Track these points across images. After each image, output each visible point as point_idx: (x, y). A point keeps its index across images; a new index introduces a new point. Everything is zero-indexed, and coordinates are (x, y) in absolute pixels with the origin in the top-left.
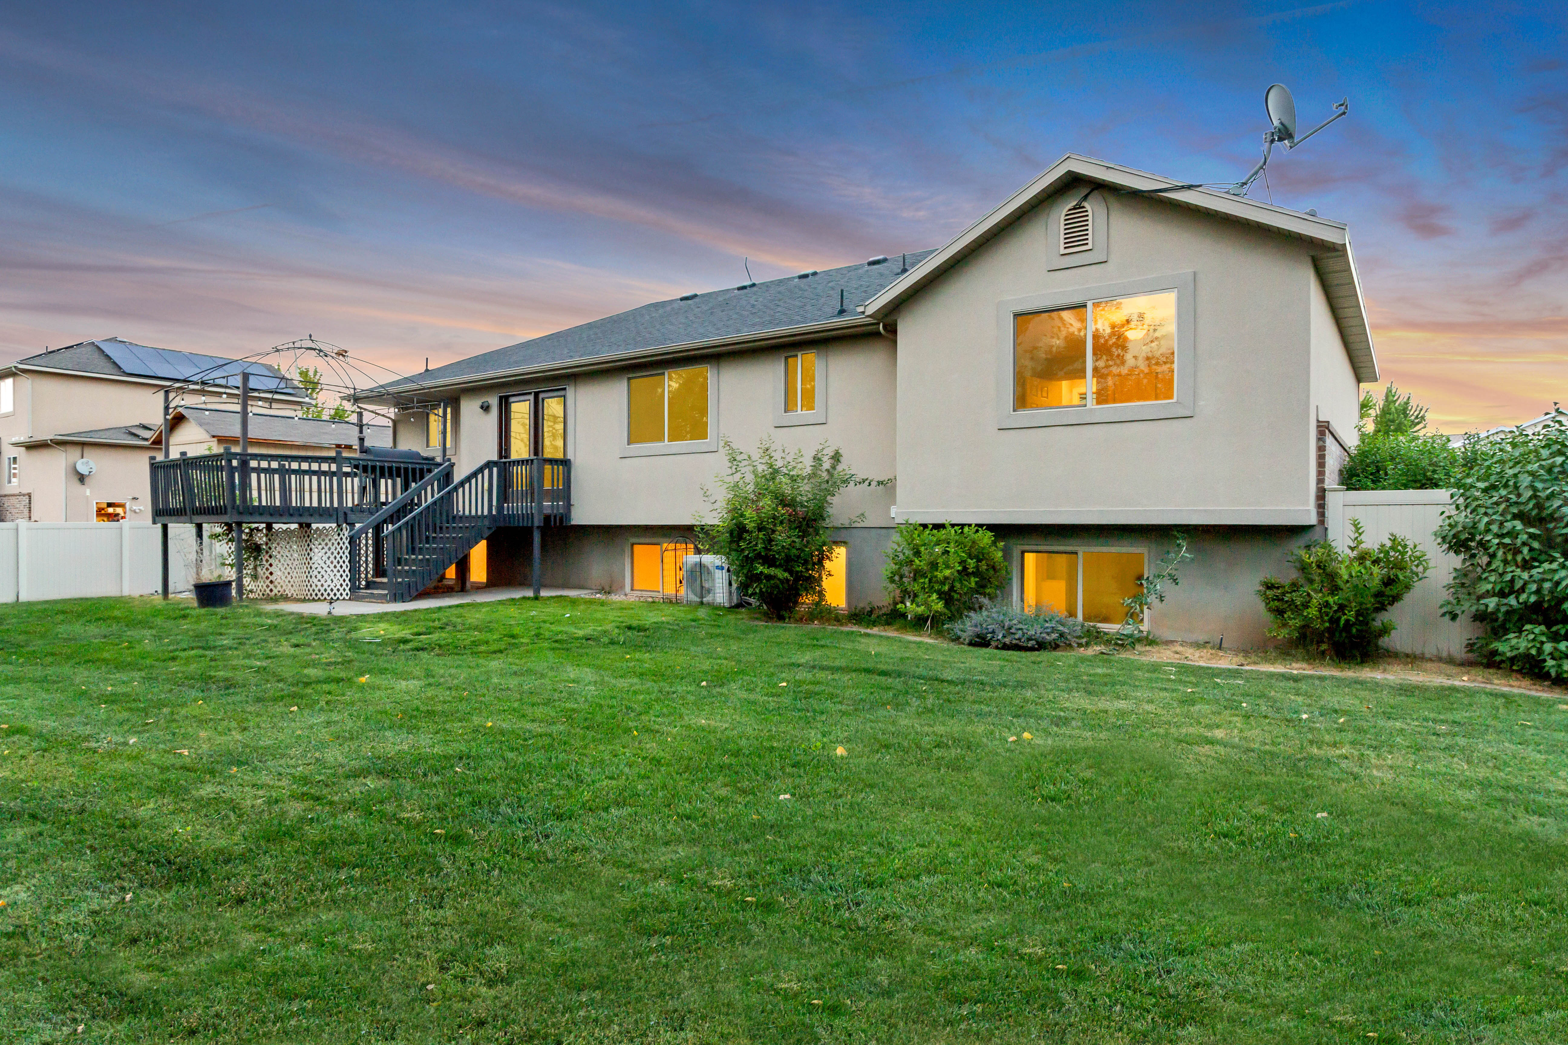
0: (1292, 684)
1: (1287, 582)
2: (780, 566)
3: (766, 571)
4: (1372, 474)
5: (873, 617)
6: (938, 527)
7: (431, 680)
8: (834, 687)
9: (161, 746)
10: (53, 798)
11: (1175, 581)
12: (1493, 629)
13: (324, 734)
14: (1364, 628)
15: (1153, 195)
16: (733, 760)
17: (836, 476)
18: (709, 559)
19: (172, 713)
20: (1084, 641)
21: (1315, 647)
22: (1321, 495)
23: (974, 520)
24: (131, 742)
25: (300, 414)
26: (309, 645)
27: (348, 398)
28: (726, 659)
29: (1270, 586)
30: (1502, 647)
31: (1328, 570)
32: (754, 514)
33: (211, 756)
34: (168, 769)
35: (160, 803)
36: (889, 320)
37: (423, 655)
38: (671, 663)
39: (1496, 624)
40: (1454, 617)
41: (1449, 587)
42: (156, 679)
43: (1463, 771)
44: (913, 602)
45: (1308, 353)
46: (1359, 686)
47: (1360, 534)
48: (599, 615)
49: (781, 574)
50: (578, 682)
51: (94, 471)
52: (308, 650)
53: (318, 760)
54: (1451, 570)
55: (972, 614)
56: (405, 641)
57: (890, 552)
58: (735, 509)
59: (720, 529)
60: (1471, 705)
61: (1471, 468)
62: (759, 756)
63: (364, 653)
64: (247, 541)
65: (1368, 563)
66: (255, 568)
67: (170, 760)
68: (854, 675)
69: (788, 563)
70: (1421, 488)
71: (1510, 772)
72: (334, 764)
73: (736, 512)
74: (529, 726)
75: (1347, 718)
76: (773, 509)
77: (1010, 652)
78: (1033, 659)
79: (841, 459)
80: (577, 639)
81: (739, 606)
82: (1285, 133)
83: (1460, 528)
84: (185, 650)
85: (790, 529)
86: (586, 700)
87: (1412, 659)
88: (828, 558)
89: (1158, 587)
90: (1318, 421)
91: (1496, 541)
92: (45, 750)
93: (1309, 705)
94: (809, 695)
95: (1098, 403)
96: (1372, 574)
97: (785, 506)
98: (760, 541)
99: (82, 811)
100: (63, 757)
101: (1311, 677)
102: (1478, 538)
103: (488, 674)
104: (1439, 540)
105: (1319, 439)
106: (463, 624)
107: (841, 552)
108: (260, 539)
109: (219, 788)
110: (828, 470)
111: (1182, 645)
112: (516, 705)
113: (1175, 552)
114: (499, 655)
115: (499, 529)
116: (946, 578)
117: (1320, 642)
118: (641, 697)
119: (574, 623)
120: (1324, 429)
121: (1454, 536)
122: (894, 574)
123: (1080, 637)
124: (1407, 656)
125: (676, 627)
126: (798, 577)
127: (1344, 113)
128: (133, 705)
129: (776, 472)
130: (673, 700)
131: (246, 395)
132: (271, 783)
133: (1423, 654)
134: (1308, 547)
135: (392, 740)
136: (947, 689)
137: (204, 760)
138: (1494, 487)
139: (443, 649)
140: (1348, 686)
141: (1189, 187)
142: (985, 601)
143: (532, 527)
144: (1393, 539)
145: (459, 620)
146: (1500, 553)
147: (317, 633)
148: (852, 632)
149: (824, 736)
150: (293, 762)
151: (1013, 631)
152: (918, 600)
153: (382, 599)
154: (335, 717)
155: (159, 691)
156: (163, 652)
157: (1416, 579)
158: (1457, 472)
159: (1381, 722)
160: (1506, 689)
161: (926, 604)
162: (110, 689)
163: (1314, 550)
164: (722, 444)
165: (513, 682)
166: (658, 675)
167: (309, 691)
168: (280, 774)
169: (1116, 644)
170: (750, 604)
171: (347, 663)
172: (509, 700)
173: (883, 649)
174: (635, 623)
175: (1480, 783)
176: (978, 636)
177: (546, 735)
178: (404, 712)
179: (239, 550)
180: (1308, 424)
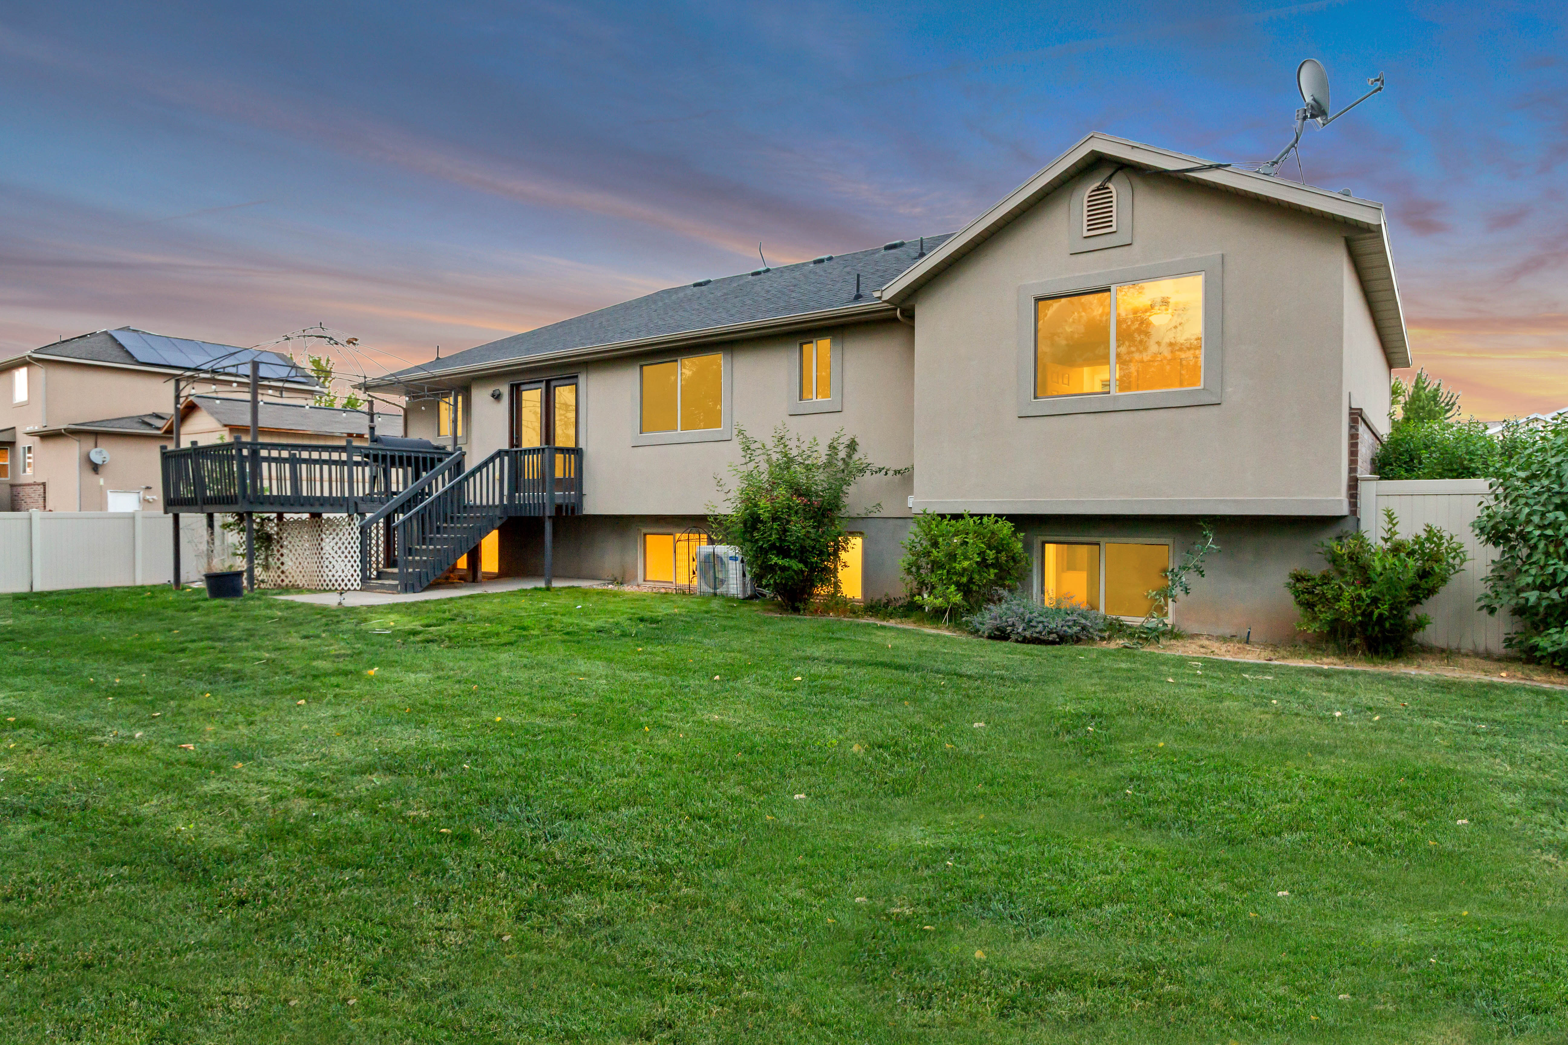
0: (1322, 680)
1: (1317, 574)
2: (795, 557)
3: (780, 562)
4: (1405, 463)
5: (890, 609)
6: (957, 517)
7: (441, 673)
8: (850, 682)
9: (167, 740)
10: (57, 793)
11: (1202, 574)
12: (1533, 623)
13: (331, 729)
14: (1398, 622)
15: (1180, 175)
16: (747, 758)
17: (852, 465)
18: (722, 549)
19: (180, 706)
20: (1106, 634)
21: (1346, 640)
22: (1353, 485)
23: (993, 511)
24: (138, 735)
25: (312, 403)
26: (318, 637)
27: (358, 387)
28: (739, 652)
29: (1299, 578)
30: (1542, 642)
31: (1361, 563)
32: (768, 504)
33: (217, 751)
34: (172, 764)
35: (163, 799)
36: (907, 305)
37: (434, 647)
38: (684, 656)
39: (1537, 618)
40: (1492, 611)
41: (1486, 580)
42: (165, 671)
43: (1506, 773)
44: (930, 594)
45: (1341, 338)
46: (1393, 683)
47: (1394, 525)
48: (611, 607)
49: (796, 565)
50: (589, 676)
51: (107, 460)
52: (318, 641)
53: (324, 755)
54: (1490, 562)
55: (991, 606)
56: (415, 633)
57: (906, 542)
58: (749, 499)
59: (734, 519)
60: (1511, 702)
61: (1511, 457)
62: (773, 754)
63: (373, 645)
64: (258, 531)
65: (1402, 555)
66: (266, 558)
67: (177, 754)
68: (870, 668)
69: (802, 554)
70: (1457, 477)
71: (1556, 775)
72: (340, 759)
73: (750, 502)
74: (538, 721)
75: (1383, 716)
76: (788, 499)
77: (1031, 646)
78: (1055, 652)
79: (857, 448)
80: (589, 631)
81: (751, 598)
82: (1318, 110)
83: (1499, 519)
84: (194, 641)
85: (806, 519)
86: (597, 695)
87: (1447, 654)
88: (844, 549)
89: (1184, 579)
90: (1351, 408)
91: (1537, 532)
92: (51, 744)
93: (1342, 702)
94: (824, 689)
95: (1120, 390)
96: (1406, 566)
97: (800, 495)
98: (774, 532)
99: (85, 807)
100: (68, 751)
101: (1343, 672)
102: (1518, 529)
103: (498, 666)
104: (1477, 531)
105: (1351, 427)
106: (474, 616)
107: (856, 543)
108: (272, 528)
109: (224, 783)
110: (843, 459)
111: (1207, 639)
112: (526, 699)
113: (1201, 544)
114: (508, 647)
115: (510, 518)
116: (964, 570)
117: (1352, 635)
118: (653, 692)
119: (585, 614)
120: (1357, 416)
121: (1493, 527)
122: (911, 565)
123: (1101, 630)
124: (1442, 651)
125: (688, 619)
126: (813, 568)
127: (1380, 89)
128: (141, 698)
129: (790, 461)
130: (686, 694)
131: (256, 383)
132: (276, 779)
133: (1459, 649)
134: (1339, 538)
135: (399, 735)
136: (965, 683)
137: (210, 755)
138: (1534, 476)
139: (453, 642)
140: (1382, 682)
141: (1218, 167)
142: (1005, 593)
143: (544, 517)
144: (1429, 530)
145: (470, 611)
146: (1541, 545)
147: (327, 625)
148: (868, 625)
149: (840, 732)
150: (298, 758)
151: (1033, 623)
152: (936, 592)
153: (392, 589)
154: (343, 711)
155: (165, 683)
156: (172, 643)
157: (1452, 571)
158: (1496, 462)
159: (1417, 721)
160: (1547, 686)
161: (944, 596)
162: (118, 681)
163: (1345, 541)
164: (735, 432)
165: (523, 675)
166: (669, 668)
167: (317, 683)
168: (285, 770)
169: (1140, 637)
170: (764, 596)
171: (357, 655)
172: (519, 694)
173: (901, 642)
174: (647, 614)
175: (1524, 785)
176: (998, 629)
177: (555, 730)
178: (413, 706)
179: (250, 540)
180: (1341, 411)
